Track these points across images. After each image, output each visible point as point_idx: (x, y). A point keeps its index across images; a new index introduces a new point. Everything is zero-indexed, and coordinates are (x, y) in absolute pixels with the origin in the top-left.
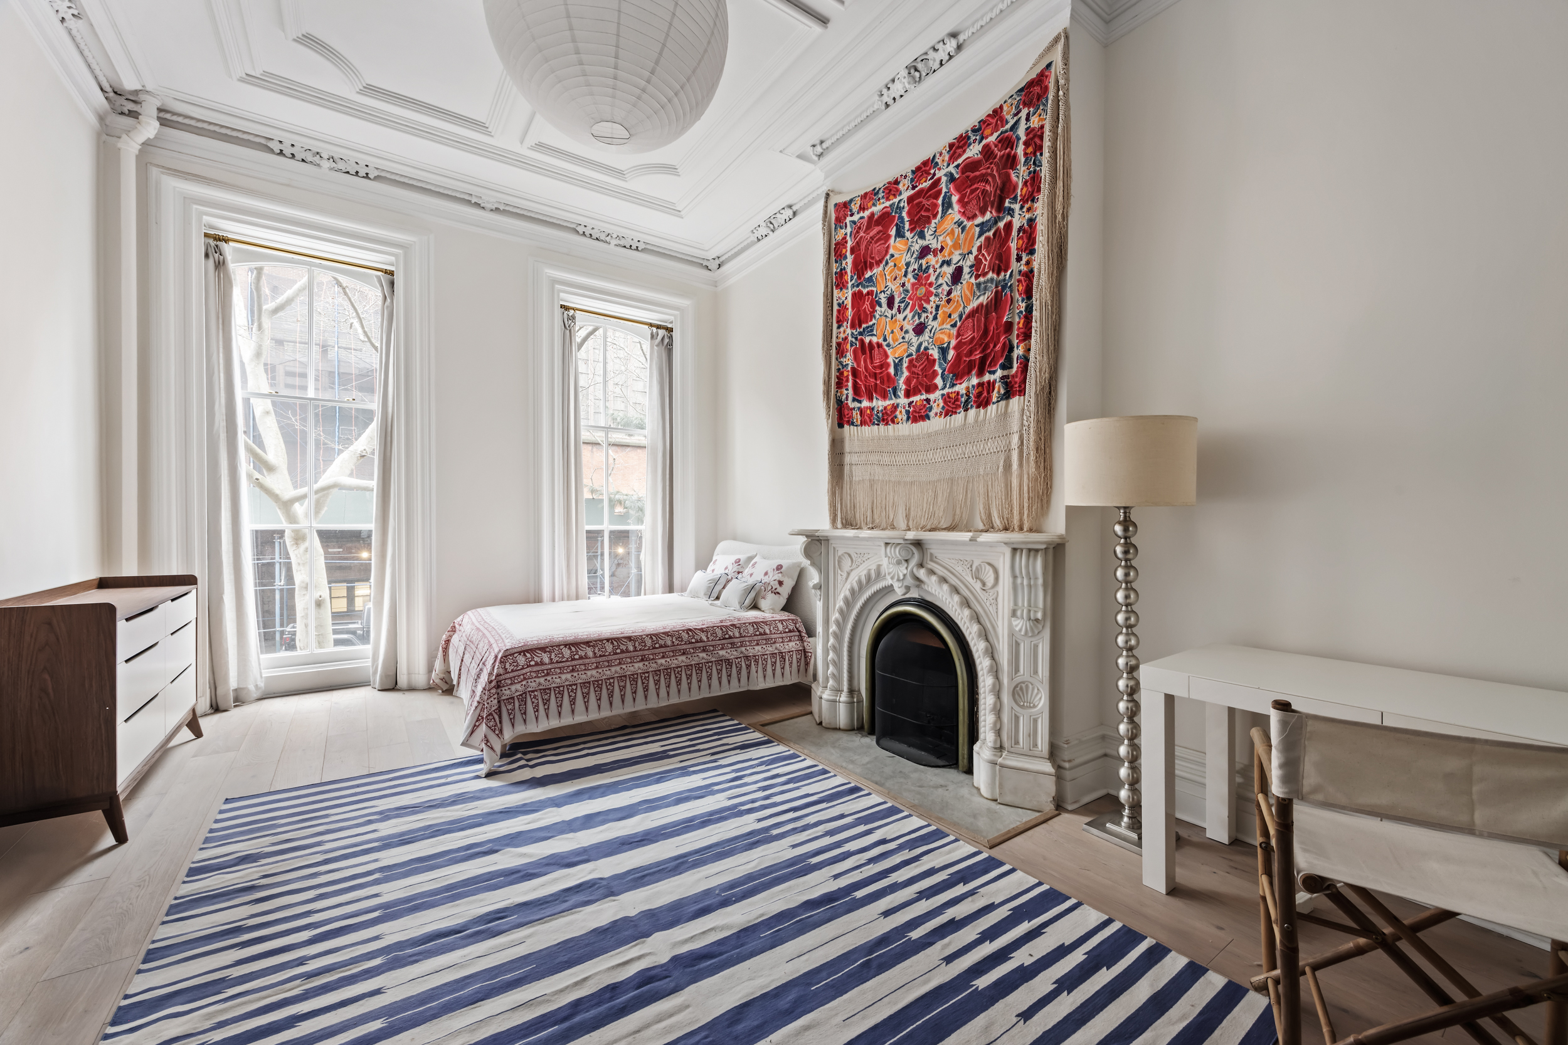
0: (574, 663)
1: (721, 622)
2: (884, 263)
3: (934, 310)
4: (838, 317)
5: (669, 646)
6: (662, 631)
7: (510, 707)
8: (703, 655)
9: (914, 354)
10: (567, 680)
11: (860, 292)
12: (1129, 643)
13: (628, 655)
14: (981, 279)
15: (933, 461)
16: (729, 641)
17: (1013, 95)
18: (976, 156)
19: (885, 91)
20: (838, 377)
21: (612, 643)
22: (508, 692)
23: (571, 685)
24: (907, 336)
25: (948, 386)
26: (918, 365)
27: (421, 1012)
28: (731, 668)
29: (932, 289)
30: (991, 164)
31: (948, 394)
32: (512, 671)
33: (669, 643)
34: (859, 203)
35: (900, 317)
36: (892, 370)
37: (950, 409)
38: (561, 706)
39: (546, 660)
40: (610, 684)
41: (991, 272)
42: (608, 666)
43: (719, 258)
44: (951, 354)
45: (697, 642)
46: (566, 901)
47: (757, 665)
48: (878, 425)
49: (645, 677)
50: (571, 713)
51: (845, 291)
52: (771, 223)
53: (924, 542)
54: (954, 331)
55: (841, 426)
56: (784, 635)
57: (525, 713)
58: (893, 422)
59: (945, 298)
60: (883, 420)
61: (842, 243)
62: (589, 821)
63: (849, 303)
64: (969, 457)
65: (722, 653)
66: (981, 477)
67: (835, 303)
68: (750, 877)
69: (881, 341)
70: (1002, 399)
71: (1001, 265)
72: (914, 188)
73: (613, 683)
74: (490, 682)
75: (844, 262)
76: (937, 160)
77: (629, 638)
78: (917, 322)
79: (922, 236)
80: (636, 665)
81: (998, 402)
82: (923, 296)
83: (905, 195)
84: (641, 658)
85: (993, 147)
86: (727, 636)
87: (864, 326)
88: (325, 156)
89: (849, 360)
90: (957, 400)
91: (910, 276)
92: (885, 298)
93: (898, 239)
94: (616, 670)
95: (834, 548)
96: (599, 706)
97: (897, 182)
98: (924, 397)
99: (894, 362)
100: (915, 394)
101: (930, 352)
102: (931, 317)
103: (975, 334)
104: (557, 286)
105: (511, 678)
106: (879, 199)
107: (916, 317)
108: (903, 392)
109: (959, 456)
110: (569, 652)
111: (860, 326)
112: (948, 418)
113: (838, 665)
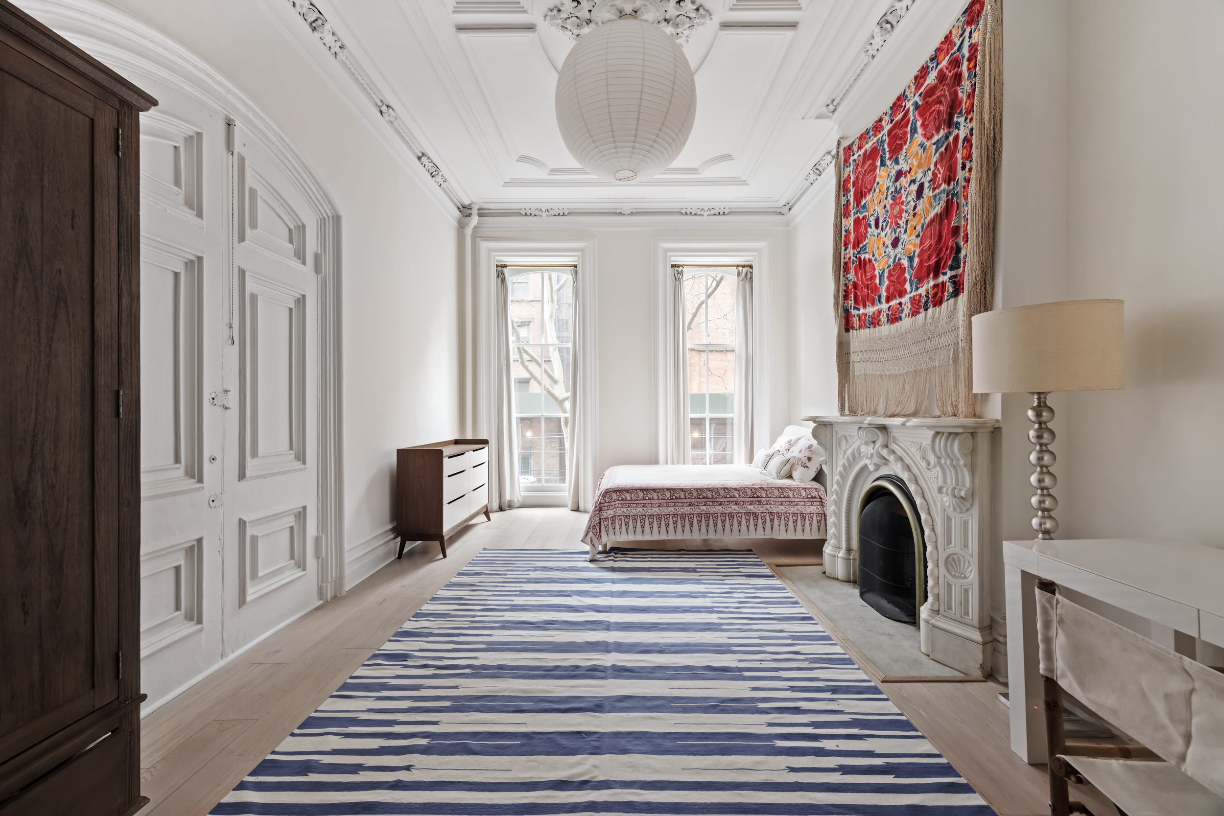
0: (645, 501)
1: (753, 485)
2: (873, 191)
3: (904, 225)
4: (845, 241)
5: (709, 498)
6: (706, 487)
7: (606, 523)
8: (736, 507)
9: (892, 265)
10: (640, 512)
11: (858, 218)
12: (1043, 526)
13: (680, 500)
14: (937, 191)
15: (904, 356)
16: (757, 499)
17: (959, 18)
18: (933, 82)
19: (869, 47)
20: (845, 291)
21: (670, 491)
22: (605, 514)
23: (642, 516)
24: (887, 250)
25: (914, 290)
26: (894, 274)
27: (500, 648)
28: (757, 520)
29: (903, 207)
30: (944, 86)
31: (914, 296)
32: (609, 502)
33: (710, 496)
34: (858, 143)
35: (883, 234)
36: (877, 281)
37: (915, 310)
38: (636, 527)
39: (629, 498)
40: (667, 518)
41: (943, 184)
42: (666, 506)
43: (788, 203)
44: (916, 260)
45: (731, 497)
46: (584, 626)
47: (780, 520)
48: (869, 328)
49: (691, 517)
50: (642, 533)
51: (849, 218)
52: (817, 169)
53: (887, 426)
54: (918, 241)
55: (847, 330)
56: (806, 500)
57: (614, 528)
58: (878, 325)
59: (912, 213)
60: (873, 323)
61: (847, 180)
62: (623, 594)
63: (852, 228)
64: (928, 351)
65: (750, 507)
66: (937, 368)
67: (843, 229)
68: (687, 645)
69: (871, 257)
70: (951, 298)
71: (950, 178)
72: (892, 121)
73: (669, 518)
74: (596, 507)
75: (849, 195)
76: (907, 93)
77: (682, 490)
78: (894, 237)
79: (897, 162)
80: (686, 508)
81: (948, 300)
82: (898, 214)
83: (886, 131)
84: (689, 504)
85: (945, 70)
86: (755, 496)
87: (861, 246)
88: (544, 210)
89: (851, 276)
90: (920, 301)
91: (889, 198)
92: (873, 220)
93: (882, 168)
94: (671, 510)
95: (836, 431)
96: (659, 532)
97: (880, 120)
98: (898, 301)
99: (879, 273)
100: (892, 300)
101: (902, 261)
102: (903, 231)
103: (932, 241)
104: (668, 253)
105: (607, 506)
106: (870, 137)
107: (893, 233)
108: (884, 298)
109: (921, 351)
110: (642, 494)
111: (858, 247)
112: (914, 317)
113: (838, 526)
